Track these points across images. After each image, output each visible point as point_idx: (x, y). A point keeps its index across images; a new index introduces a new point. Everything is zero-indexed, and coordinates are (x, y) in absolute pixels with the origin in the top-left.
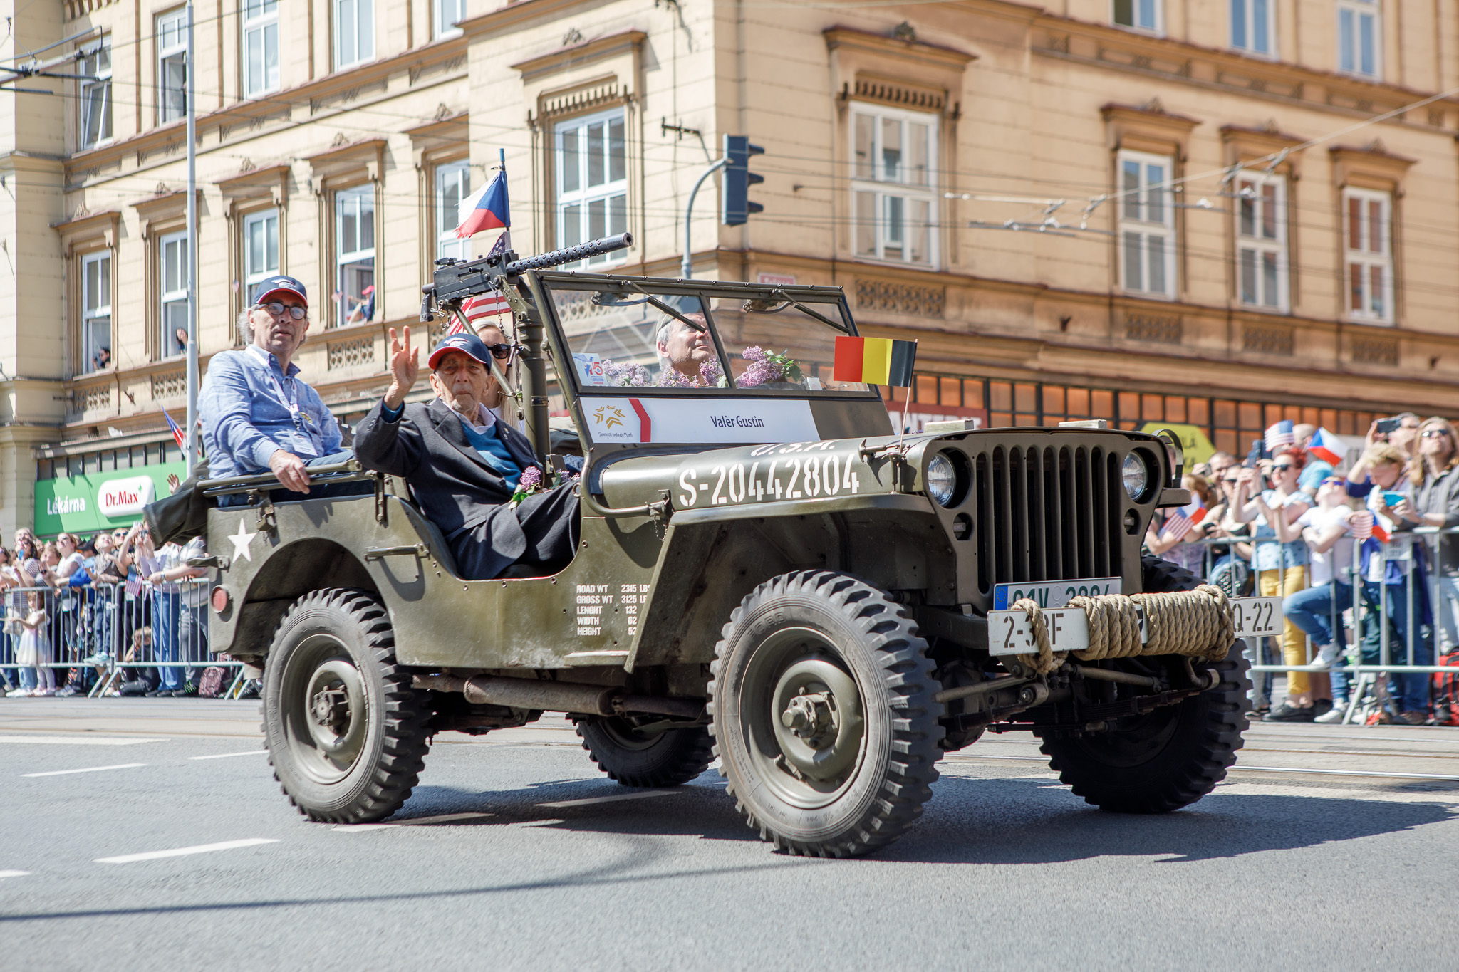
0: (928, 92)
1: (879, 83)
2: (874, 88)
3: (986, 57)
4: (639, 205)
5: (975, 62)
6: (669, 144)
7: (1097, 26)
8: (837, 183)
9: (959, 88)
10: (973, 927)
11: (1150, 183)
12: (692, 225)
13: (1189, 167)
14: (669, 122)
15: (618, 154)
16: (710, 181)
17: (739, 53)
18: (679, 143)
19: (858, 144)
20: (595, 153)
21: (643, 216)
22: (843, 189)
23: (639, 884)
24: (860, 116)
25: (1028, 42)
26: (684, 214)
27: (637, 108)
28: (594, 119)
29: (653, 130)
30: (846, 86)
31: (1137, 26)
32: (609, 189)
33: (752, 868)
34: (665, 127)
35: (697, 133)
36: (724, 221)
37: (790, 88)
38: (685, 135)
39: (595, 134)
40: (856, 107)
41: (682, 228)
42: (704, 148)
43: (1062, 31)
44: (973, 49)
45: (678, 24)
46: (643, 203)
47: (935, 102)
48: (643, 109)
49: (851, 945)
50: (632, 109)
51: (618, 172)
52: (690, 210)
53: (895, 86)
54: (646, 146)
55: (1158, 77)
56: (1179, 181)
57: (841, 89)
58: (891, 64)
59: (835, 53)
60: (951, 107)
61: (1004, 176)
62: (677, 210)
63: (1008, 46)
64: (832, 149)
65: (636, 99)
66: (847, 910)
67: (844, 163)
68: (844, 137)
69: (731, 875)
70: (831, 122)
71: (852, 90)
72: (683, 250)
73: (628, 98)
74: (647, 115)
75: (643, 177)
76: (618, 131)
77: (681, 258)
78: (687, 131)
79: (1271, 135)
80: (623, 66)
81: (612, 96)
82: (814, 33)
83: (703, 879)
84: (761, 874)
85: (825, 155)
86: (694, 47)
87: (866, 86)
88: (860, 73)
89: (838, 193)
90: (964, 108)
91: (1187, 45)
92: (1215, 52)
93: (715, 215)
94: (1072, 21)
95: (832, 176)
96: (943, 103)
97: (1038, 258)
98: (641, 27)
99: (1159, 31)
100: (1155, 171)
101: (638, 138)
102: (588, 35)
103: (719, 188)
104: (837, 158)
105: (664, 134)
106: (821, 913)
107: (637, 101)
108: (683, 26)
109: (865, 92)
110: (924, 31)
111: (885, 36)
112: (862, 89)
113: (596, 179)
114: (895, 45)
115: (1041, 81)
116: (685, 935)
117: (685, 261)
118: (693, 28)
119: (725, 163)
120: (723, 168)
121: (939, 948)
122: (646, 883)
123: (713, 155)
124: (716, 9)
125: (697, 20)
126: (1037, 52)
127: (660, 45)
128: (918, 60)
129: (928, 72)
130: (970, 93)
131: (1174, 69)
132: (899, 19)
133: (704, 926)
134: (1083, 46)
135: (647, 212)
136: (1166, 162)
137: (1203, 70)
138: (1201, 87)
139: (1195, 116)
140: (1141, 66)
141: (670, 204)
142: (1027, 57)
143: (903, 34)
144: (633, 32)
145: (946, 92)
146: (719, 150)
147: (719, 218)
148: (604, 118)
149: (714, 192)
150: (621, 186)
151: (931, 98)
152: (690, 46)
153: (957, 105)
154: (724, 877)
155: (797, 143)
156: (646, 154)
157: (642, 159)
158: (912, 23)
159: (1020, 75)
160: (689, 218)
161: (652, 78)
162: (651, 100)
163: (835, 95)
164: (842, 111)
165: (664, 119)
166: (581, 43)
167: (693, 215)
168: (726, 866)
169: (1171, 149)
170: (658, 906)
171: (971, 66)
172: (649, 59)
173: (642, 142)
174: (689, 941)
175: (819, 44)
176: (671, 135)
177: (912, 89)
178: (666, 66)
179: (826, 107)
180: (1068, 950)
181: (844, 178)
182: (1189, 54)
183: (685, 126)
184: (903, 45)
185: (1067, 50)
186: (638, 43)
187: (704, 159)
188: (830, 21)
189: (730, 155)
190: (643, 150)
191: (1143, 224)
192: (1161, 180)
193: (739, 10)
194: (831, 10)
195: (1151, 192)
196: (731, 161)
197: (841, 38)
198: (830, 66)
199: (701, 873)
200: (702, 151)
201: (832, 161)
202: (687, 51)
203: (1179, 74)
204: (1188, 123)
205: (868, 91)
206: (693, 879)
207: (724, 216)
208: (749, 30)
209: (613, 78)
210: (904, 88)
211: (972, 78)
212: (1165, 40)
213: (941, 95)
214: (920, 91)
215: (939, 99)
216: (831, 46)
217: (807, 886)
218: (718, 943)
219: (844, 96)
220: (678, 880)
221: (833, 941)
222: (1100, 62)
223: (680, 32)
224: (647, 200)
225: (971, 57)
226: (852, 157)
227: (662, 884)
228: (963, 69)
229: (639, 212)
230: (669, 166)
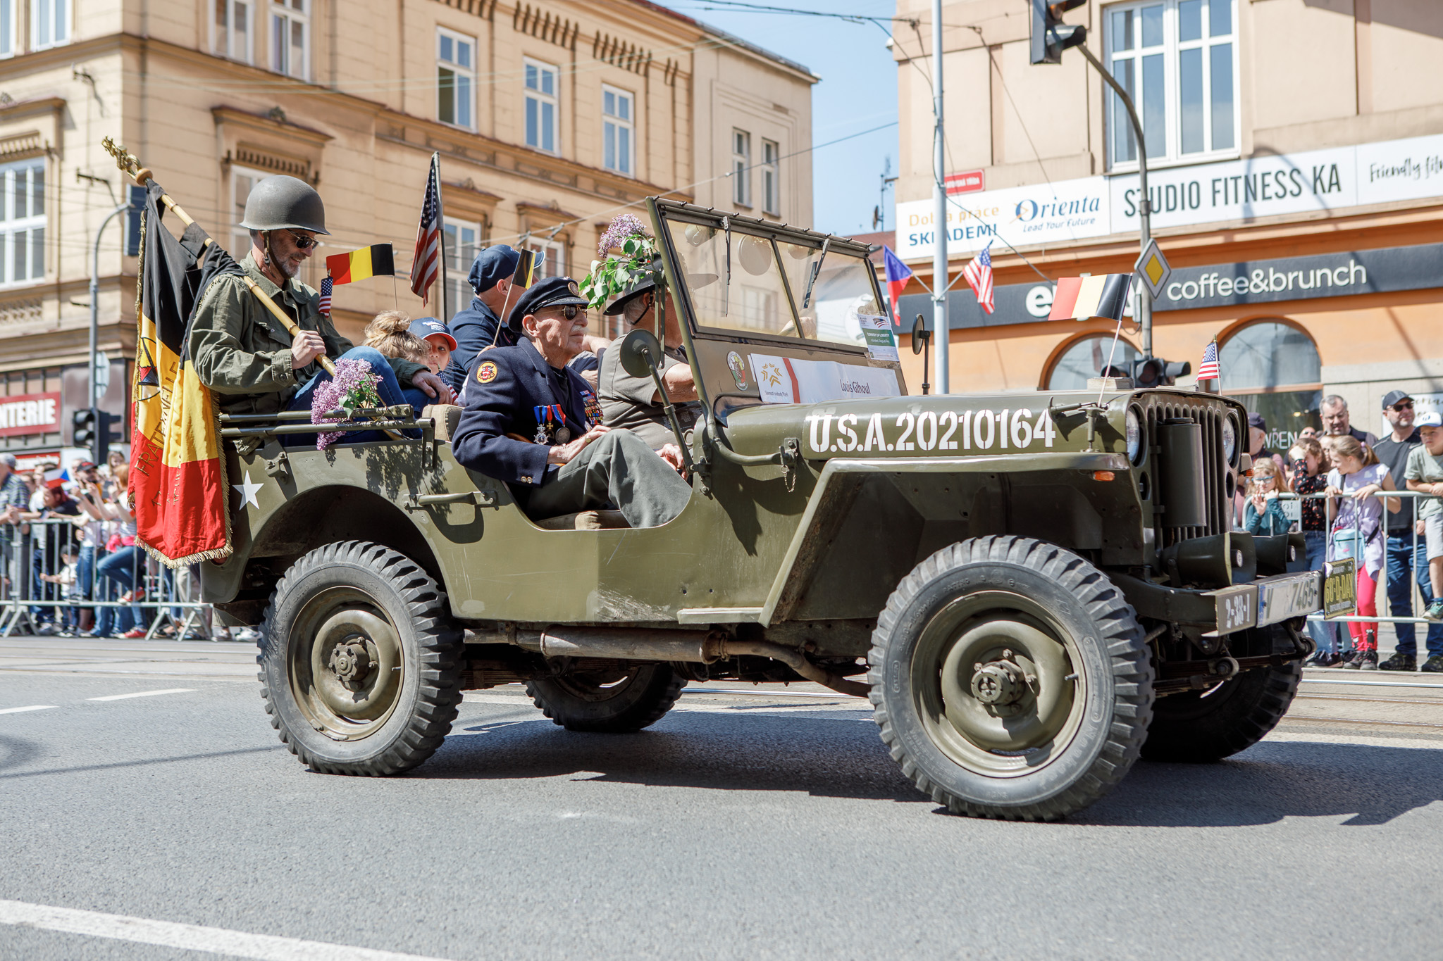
0: (294, 162)
1: (255, 152)
2: (251, 156)
3: (340, 138)
4: (55, 235)
5: (332, 142)
6: (82, 190)
7: (427, 121)
8: (220, 228)
9: (318, 160)
10: (277, 809)
11: (463, 242)
12: (101, 255)
13: (493, 231)
14: (83, 172)
15: (39, 196)
16: (116, 221)
17: (142, 121)
18: (92, 189)
19: (238, 197)
20: (20, 195)
21: (59, 245)
22: (225, 233)
23: (10, 781)
24: (240, 177)
25: (373, 130)
26: (93, 246)
27: (56, 158)
28: (20, 165)
29: (69, 178)
30: (229, 153)
31: (457, 124)
32: (31, 222)
33: (108, 766)
34: (79, 175)
35: (106, 182)
36: (126, 253)
37: (184, 151)
38: (96, 183)
39: (21, 178)
40: (237, 170)
41: (92, 257)
42: (112, 195)
43: (399, 123)
44: (330, 131)
45: (92, 94)
46: (60, 234)
47: (300, 170)
48: (62, 159)
49: (178, 825)
50: (52, 160)
51: (39, 208)
52: (98, 243)
53: (268, 155)
54: (63, 189)
55: (472, 163)
56: (486, 241)
57: (225, 155)
58: (266, 138)
59: (221, 127)
60: (312, 175)
61: (353, 230)
62: (88, 242)
63: (357, 131)
64: (216, 201)
65: (55, 152)
66: (179, 798)
67: (226, 212)
68: (226, 192)
69: (88, 773)
70: (216, 180)
71: (234, 156)
72: (92, 275)
73: (49, 151)
74: (65, 166)
75: (60, 213)
76: (39, 177)
77: (89, 281)
78: (98, 179)
79: (554, 211)
80: (45, 126)
81: (36, 148)
82: (204, 110)
83: (65, 776)
84: (114, 770)
85: (211, 205)
86: (105, 113)
87: (245, 154)
88: (241, 144)
89: (220, 236)
90: (322, 176)
91: (494, 140)
92: (515, 147)
93: (120, 248)
94: (408, 115)
95: (216, 223)
96: (306, 171)
97: (378, 294)
98: (61, 95)
99: (473, 128)
100: (468, 233)
101: (56, 182)
102: (17, 98)
103: (123, 225)
104: (220, 208)
105: (78, 181)
106: (158, 801)
107: (56, 153)
108: (97, 97)
109: (244, 159)
110: (292, 115)
111: (260, 116)
112: (242, 155)
113: (20, 213)
114: (269, 124)
115: (382, 160)
116: (42, 820)
117: (93, 283)
118: (105, 98)
119: (129, 208)
120: (126, 212)
121: (248, 826)
122: (17, 779)
123: (119, 200)
124: (125, 85)
125: (109, 93)
126: (380, 137)
127: (77, 110)
128: (287, 137)
129: (295, 147)
130: (328, 165)
131: (484, 158)
132: (273, 104)
133: (60, 813)
134: (415, 136)
135: (63, 242)
136: (476, 227)
137: (505, 160)
138: (503, 172)
139: (499, 194)
140: (458, 154)
141: (82, 237)
142: (372, 140)
143: (276, 116)
144: (56, 99)
145: (309, 163)
146: (124, 197)
147: (122, 250)
148: (29, 167)
149: (119, 229)
150: (41, 221)
151: (297, 166)
152: (102, 113)
153: (317, 174)
154: (83, 773)
155: (188, 195)
156: (64, 196)
157: (60, 200)
158: (283, 108)
159: (367, 154)
160: (97, 249)
161: (69, 136)
162: (68, 153)
163: (220, 159)
164: (225, 172)
165: (78, 170)
166: (10, 104)
167: (101, 246)
168: (86, 764)
169: (480, 217)
170: (24, 799)
171: (328, 145)
172: (67, 121)
173: (60, 187)
174: (45, 826)
175: (208, 119)
176: (84, 182)
177: (281, 159)
178: (81, 127)
179: (213, 169)
180: (348, 824)
181: (225, 224)
182: (494, 147)
183: (97, 175)
184: (275, 124)
185: (403, 138)
186: (58, 108)
187: (111, 202)
188: (218, 101)
189: (133, 201)
190: (60, 192)
191: (459, 272)
192: (472, 240)
193: (143, 88)
194: (218, 93)
195: (464, 248)
196: (133, 206)
197: (225, 115)
198: (216, 136)
199: (64, 771)
200: (110, 198)
201: (217, 211)
202: (98, 116)
203: (487, 162)
204: (494, 199)
205: (246, 158)
206: (57, 776)
207: (126, 249)
208: (151, 104)
209: (35, 134)
210: (275, 157)
211: (329, 154)
212: (477, 135)
213: (305, 165)
214: (288, 160)
215: (303, 168)
216: (217, 121)
217: (150, 779)
218: (68, 827)
219: (227, 161)
220: (44, 777)
221: (164, 823)
222: (426, 147)
223: (94, 102)
224: (64, 231)
225: (329, 138)
226: (233, 208)
227: (30, 780)
228: (322, 146)
229: (56, 242)
230: (82, 207)
